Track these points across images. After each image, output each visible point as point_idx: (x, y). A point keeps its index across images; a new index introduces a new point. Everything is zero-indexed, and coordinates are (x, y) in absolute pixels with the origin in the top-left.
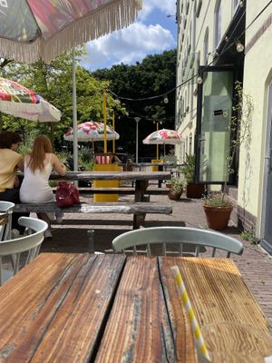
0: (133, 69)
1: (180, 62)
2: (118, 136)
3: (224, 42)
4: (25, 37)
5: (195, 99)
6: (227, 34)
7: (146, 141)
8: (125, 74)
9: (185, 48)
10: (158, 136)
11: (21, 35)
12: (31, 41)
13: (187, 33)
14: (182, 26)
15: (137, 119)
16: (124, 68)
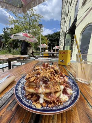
0: (51, 35)
1: (61, 33)
2: (48, 47)
3: (71, 27)
4: (19, 6)
5: (64, 40)
6: (72, 25)
7: (54, 48)
8: (50, 36)
9: (62, 30)
10: (56, 47)
11: (18, 5)
12: (20, 8)
13: (62, 27)
14: (61, 26)
15: (52, 44)
16: (50, 35)
